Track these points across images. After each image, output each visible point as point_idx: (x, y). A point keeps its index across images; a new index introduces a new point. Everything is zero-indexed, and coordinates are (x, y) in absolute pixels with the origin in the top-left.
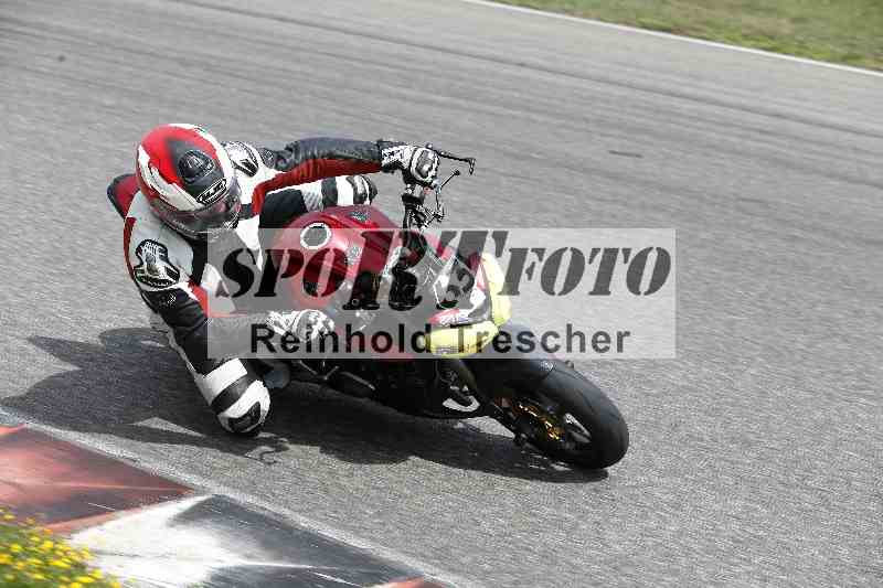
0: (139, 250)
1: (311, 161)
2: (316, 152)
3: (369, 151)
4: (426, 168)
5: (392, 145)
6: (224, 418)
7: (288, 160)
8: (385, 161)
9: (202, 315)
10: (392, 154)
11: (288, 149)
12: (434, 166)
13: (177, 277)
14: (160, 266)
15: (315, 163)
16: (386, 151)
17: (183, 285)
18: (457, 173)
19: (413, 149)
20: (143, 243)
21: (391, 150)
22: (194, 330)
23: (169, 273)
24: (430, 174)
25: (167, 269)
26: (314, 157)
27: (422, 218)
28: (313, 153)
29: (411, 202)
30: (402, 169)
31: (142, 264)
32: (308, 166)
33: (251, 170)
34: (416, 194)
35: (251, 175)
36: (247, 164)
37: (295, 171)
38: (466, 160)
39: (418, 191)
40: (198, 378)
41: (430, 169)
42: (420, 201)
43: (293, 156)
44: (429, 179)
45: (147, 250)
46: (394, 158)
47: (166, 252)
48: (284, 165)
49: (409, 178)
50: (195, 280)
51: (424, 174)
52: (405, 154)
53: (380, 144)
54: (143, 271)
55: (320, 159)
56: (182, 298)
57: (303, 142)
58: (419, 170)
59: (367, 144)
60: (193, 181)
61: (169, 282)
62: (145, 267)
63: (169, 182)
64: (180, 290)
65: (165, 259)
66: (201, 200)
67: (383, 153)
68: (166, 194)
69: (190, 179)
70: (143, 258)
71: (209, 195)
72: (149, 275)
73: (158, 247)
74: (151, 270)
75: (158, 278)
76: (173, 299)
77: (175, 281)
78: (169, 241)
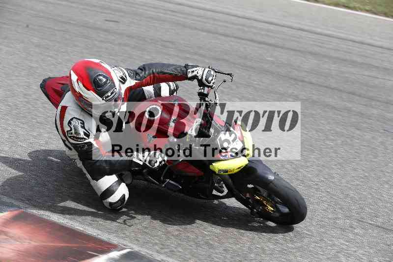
0: (70, 123)
1: (152, 75)
2: (154, 71)
3: (181, 70)
5: (193, 67)
6: (107, 202)
7: (141, 75)
10: (193, 72)
12: (214, 78)
13: (88, 135)
14: (81, 132)
15: (154, 76)
16: (189, 70)
17: (92, 139)
18: (225, 82)
19: (203, 69)
20: (72, 119)
21: (193, 70)
23: (85, 134)
24: (212, 82)
25: (84, 132)
26: (153, 73)
28: (153, 71)
29: (203, 96)
30: (198, 79)
31: (71, 130)
32: (151, 77)
33: (123, 80)
34: (206, 92)
35: (124, 83)
36: (122, 78)
37: (144, 80)
38: (228, 74)
39: (206, 91)
41: (212, 80)
42: (207, 95)
43: (143, 73)
44: (211, 84)
45: (74, 122)
47: (83, 123)
48: (139, 78)
49: (201, 83)
51: (209, 82)
52: (199, 72)
53: (187, 67)
54: (72, 134)
55: (156, 74)
57: (147, 65)
58: (207, 80)
59: (180, 66)
60: (101, 90)
61: (85, 139)
62: (73, 131)
63: (88, 90)
64: (90, 142)
65: (83, 127)
66: (104, 99)
67: (188, 71)
68: (86, 96)
69: (99, 89)
70: (72, 126)
71: (108, 96)
72: (75, 136)
73: (80, 121)
74: (76, 133)
75: (80, 137)
76: (86, 147)
77: (88, 138)
78: (84, 118)
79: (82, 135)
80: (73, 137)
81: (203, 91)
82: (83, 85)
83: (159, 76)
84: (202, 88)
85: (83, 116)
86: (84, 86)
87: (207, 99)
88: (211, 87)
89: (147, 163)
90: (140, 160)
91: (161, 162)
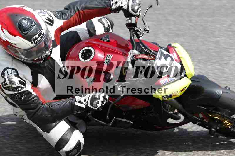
0: (3, 74)
1: (78, 13)
2: (79, 8)
3: (105, 3)
4: (136, 8)
6: (63, 152)
7: (67, 14)
8: (114, 7)
10: (116, 3)
11: (66, 9)
12: (140, 6)
13: (24, 84)
14: (16, 80)
17: (28, 88)
18: (151, 7)
20: (4, 70)
21: (116, 1)
22: (37, 111)
23: (20, 82)
24: (139, 11)
25: (19, 81)
27: (139, 33)
29: (131, 26)
30: (123, 10)
31: (5, 80)
33: (51, 22)
34: (133, 22)
35: (51, 25)
36: (49, 20)
37: (72, 19)
40: (45, 135)
41: (138, 9)
42: (135, 25)
43: (69, 11)
44: (138, 13)
45: (7, 73)
46: (118, 5)
47: (17, 73)
49: (127, 14)
50: (35, 84)
52: (123, 2)
54: (6, 84)
55: (81, 11)
56: (29, 95)
57: (72, 4)
58: (133, 10)
60: (27, 33)
61: (22, 87)
62: (7, 82)
63: (15, 36)
64: (27, 91)
65: (17, 76)
66: (33, 42)
67: (112, 3)
68: (14, 42)
69: (25, 33)
70: (6, 77)
71: (36, 39)
72: (10, 86)
73: (13, 70)
74: (11, 82)
75: (15, 86)
76: (24, 96)
77: (24, 87)
78: (17, 67)
79: (18, 84)
80: (9, 87)
81: (130, 21)
82: (8, 31)
83: (84, 12)
84: (128, 18)
85: (16, 64)
86: (10, 33)
87: (136, 29)
88: (138, 16)
89: (89, 105)
90: (82, 103)
91: (103, 102)
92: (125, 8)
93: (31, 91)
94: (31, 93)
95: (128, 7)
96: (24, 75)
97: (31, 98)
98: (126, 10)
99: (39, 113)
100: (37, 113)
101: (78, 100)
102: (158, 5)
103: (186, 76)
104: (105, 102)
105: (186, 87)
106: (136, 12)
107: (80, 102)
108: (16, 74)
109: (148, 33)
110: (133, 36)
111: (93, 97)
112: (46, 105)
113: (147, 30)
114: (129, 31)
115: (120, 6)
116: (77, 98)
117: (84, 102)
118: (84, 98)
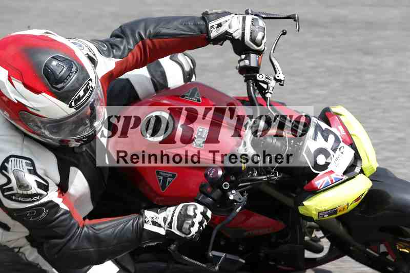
0: (3, 168)
5: (219, 16)
7: (122, 47)
8: (214, 34)
9: (74, 224)
10: (219, 25)
11: (115, 36)
13: (46, 188)
14: (31, 180)
16: (213, 23)
17: (53, 195)
18: (284, 33)
20: (7, 160)
21: (218, 22)
23: (40, 185)
24: (264, 41)
25: (38, 182)
30: (234, 41)
31: (9, 181)
34: (254, 64)
38: (287, 17)
41: (263, 37)
43: (125, 42)
44: (262, 47)
45: (12, 166)
47: (33, 165)
48: (119, 53)
50: (63, 187)
51: (258, 42)
52: (234, 25)
53: (206, 17)
54: (11, 189)
56: (53, 211)
58: (253, 40)
60: (63, 87)
61: (41, 195)
62: (14, 183)
63: (38, 93)
64: (51, 201)
65: (33, 172)
66: (73, 104)
67: (210, 26)
68: (35, 105)
69: (59, 86)
70: (11, 175)
71: (79, 98)
72: (20, 192)
73: (24, 161)
74: (21, 185)
75: (29, 192)
76: (45, 212)
77: (45, 193)
78: (32, 153)
79: (35, 189)
80: (15, 194)
81: (247, 62)
82: (23, 84)
83: (153, 43)
84: (243, 56)
87: (258, 77)
88: (259, 53)
89: (175, 230)
90: (160, 226)
91: (201, 223)
92: (237, 35)
93: (59, 201)
94: (57, 205)
95: (243, 34)
96: (45, 170)
97: (58, 215)
98: (238, 39)
99: (73, 246)
100: (68, 244)
101: (150, 220)
102: (299, 31)
103: (362, 171)
104: (206, 223)
105: (362, 195)
106: (258, 45)
107: (155, 223)
108: (32, 168)
109: (282, 85)
110: (254, 91)
111: (182, 213)
112: (85, 229)
113: (280, 81)
114: (245, 81)
115: (226, 33)
116: (149, 214)
117: (163, 224)
118: (163, 214)
